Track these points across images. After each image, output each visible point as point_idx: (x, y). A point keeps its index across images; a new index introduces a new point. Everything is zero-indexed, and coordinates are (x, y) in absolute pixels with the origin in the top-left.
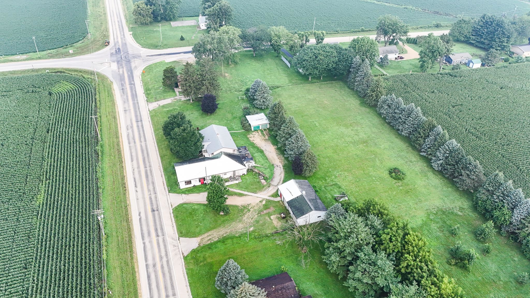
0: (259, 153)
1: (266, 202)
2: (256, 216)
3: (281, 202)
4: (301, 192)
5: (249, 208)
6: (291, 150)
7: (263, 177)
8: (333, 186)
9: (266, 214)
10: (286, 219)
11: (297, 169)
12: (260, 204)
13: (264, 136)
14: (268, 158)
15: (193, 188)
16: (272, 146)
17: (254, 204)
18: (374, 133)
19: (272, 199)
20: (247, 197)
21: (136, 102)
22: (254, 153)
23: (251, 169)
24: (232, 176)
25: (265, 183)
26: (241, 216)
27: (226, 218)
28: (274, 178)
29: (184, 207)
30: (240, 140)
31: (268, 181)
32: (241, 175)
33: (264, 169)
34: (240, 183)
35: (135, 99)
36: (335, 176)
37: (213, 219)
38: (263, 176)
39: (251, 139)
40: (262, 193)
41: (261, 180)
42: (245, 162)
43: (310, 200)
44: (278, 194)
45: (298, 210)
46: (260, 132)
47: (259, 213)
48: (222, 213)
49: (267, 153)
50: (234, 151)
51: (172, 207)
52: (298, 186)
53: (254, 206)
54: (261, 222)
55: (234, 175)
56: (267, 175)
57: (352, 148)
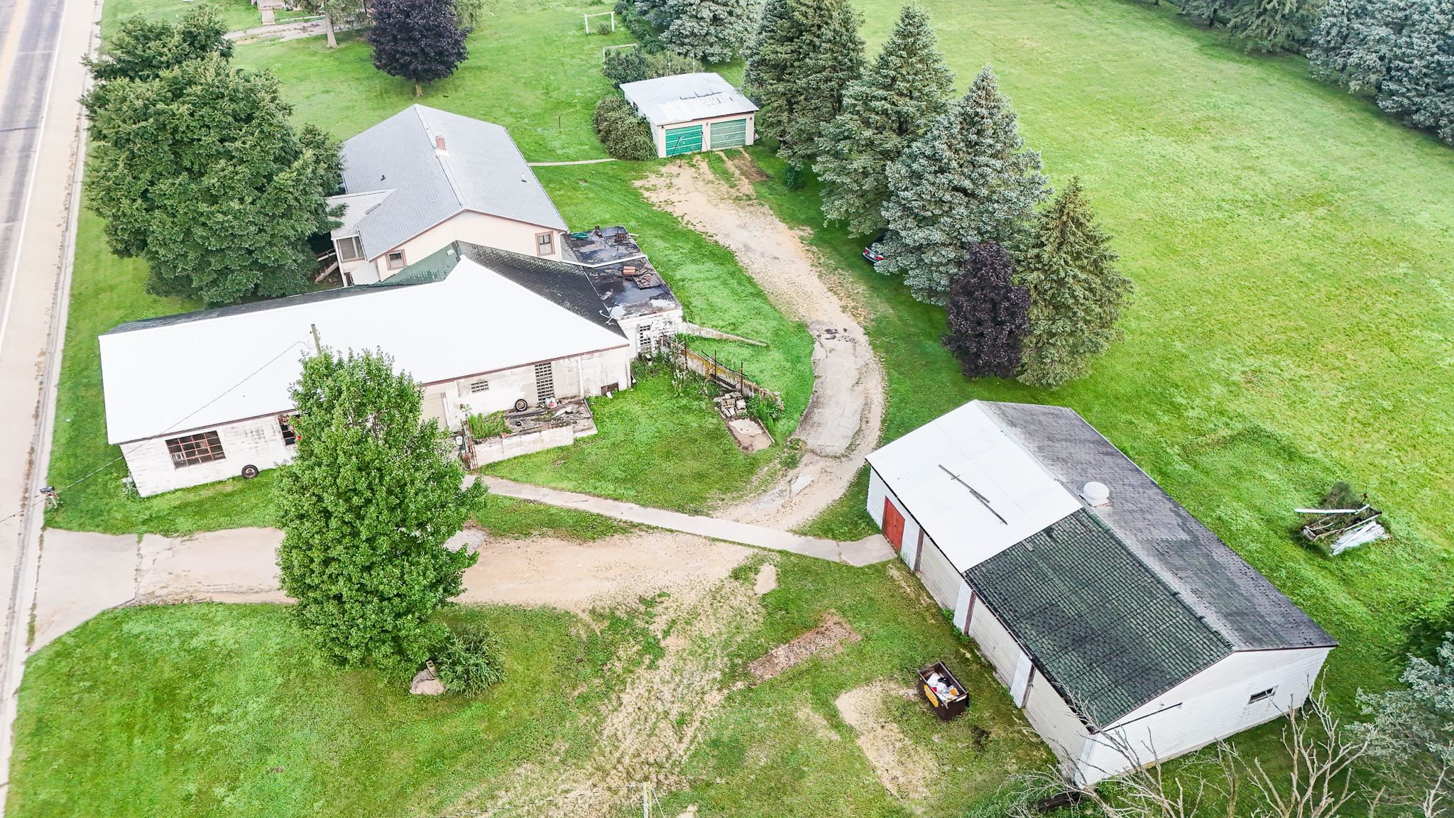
0: (710, 265)
1: (783, 575)
2: (715, 698)
3: (894, 573)
4: (1076, 487)
5: (657, 627)
6: (922, 222)
7: (741, 404)
8: (1242, 448)
9: (795, 676)
10: (971, 714)
11: (988, 330)
12: (740, 597)
13: (728, 180)
14: (767, 288)
15: (239, 485)
16: (782, 226)
17: (690, 599)
18: (1342, 160)
19: (825, 549)
20: (635, 539)
21: (39, 52)
22: (678, 265)
23: (659, 358)
24: (533, 400)
25: (762, 443)
26: (584, 699)
27: (461, 723)
28: (816, 404)
29: (125, 641)
30: (587, 203)
31: (782, 425)
32: (595, 392)
33: (746, 352)
34: (588, 448)
35: (41, 44)
36: (1227, 383)
37: (343, 738)
38: (747, 398)
39: (654, 198)
40: (742, 510)
41: (733, 424)
42: (617, 312)
43: (1161, 555)
44: (865, 516)
45: (1079, 642)
46: (704, 166)
47: (732, 674)
48: (428, 686)
49: (755, 265)
50: (546, 240)
51: (31, 640)
52: (1033, 446)
53: (694, 614)
54: (759, 757)
55: (545, 389)
56: (774, 390)
57: (1258, 229)
